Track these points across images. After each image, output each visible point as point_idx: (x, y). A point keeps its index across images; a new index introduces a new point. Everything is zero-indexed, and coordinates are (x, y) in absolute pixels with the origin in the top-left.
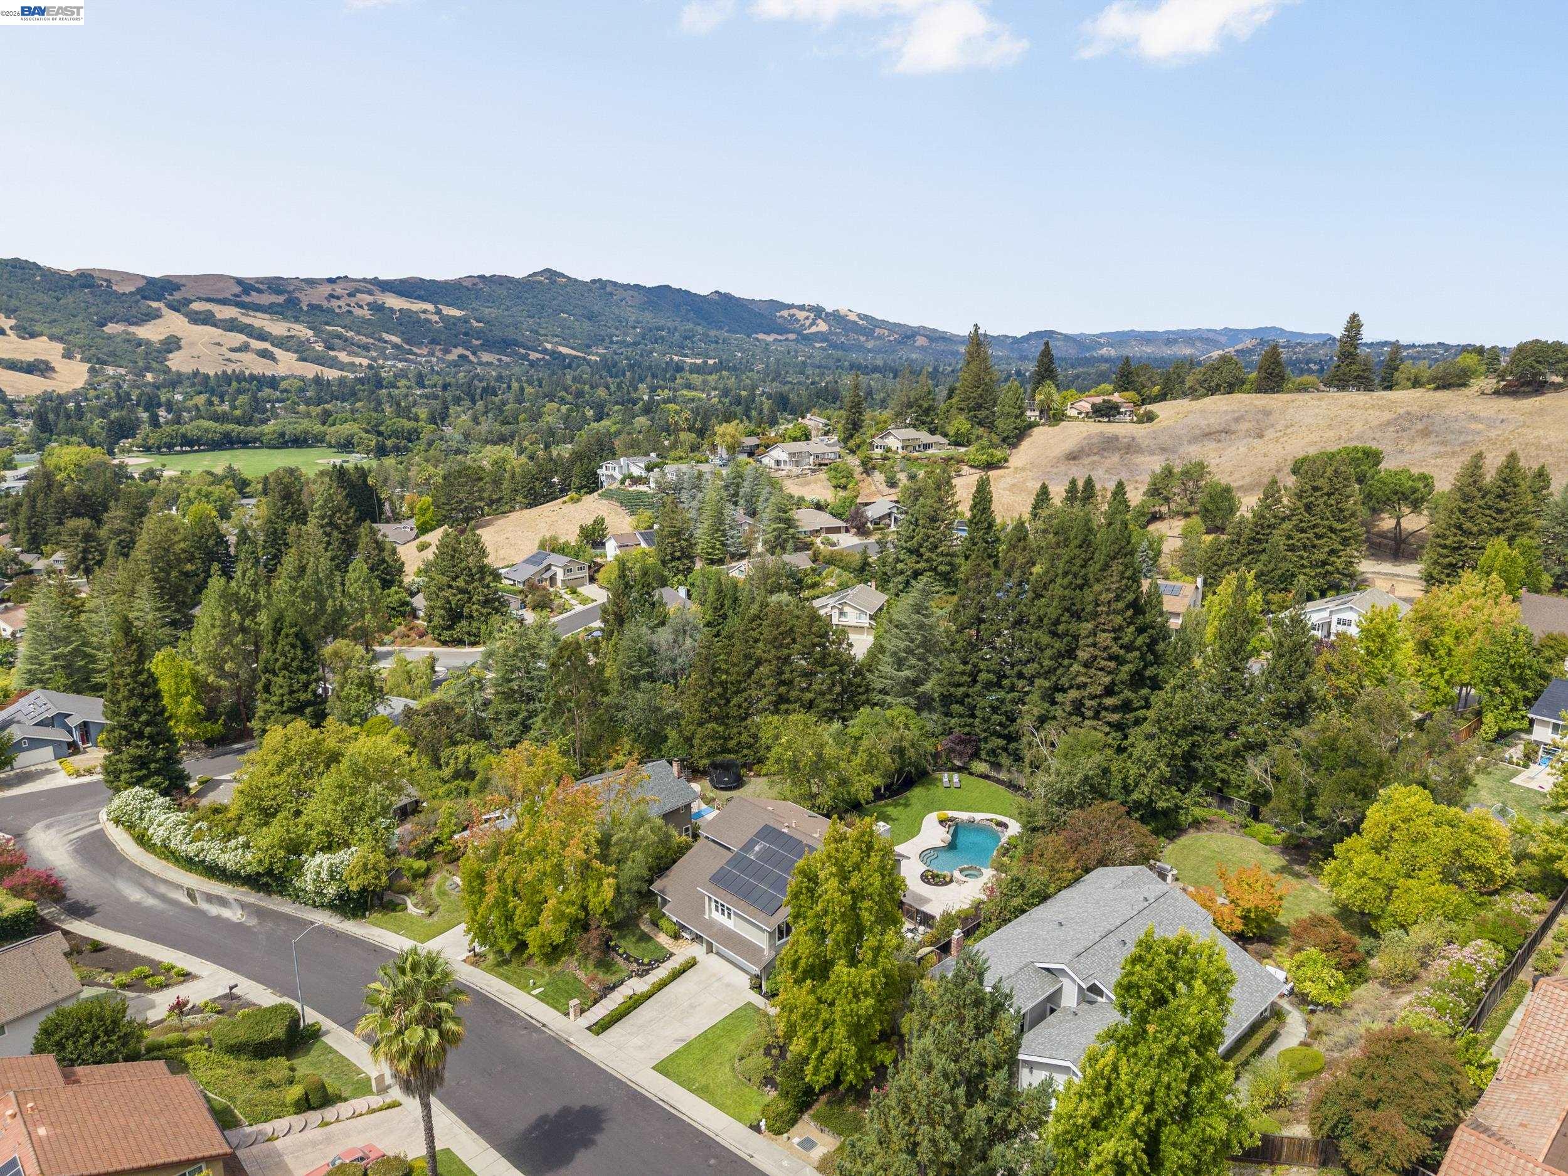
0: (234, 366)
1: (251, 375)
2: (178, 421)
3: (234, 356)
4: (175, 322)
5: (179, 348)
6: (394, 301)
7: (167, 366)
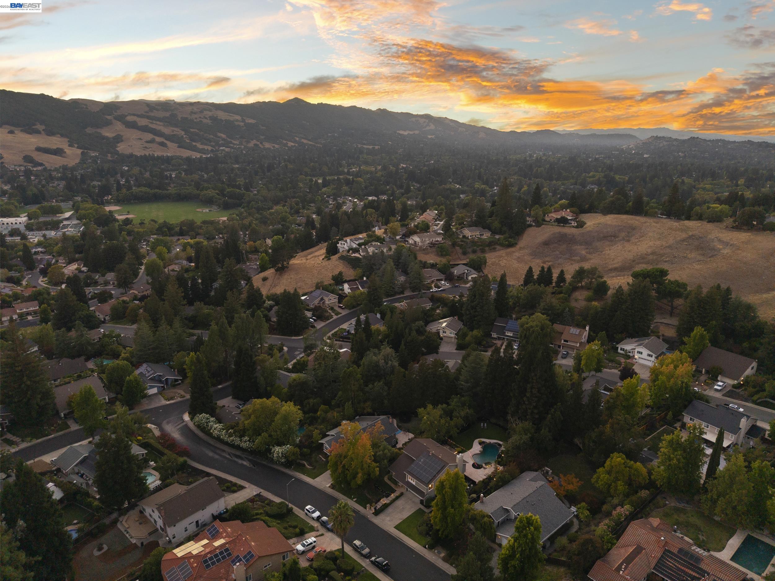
0: (149, 151)
1: (158, 156)
3: (148, 145)
4: (119, 127)
5: (122, 141)
6: (222, 115)
7: (117, 151)
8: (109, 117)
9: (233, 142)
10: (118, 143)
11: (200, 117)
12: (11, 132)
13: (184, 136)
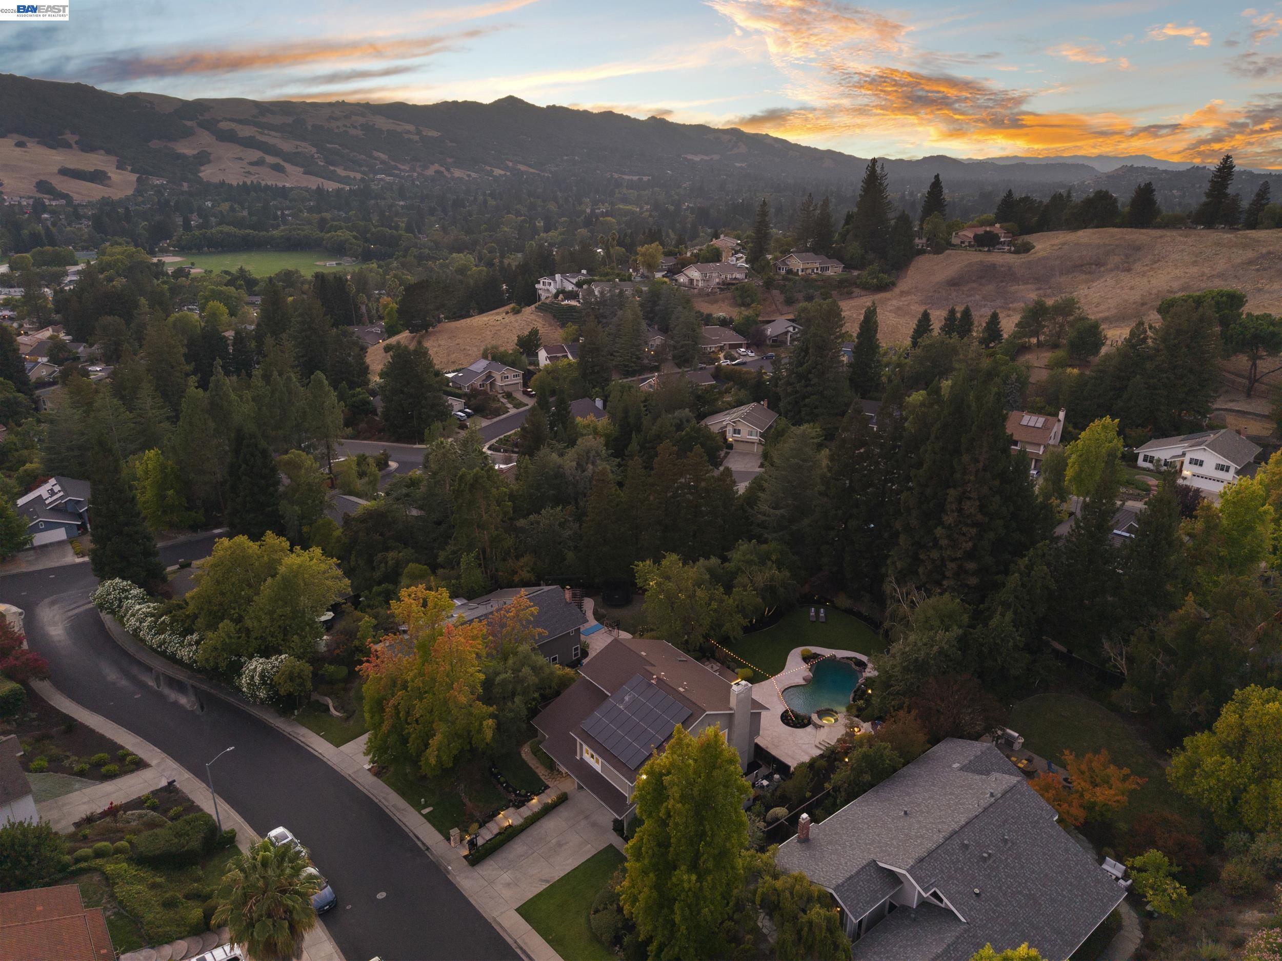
0: (253, 178)
1: (266, 186)
2: (205, 225)
3: (253, 169)
4: (205, 139)
5: (209, 162)
6: (382, 123)
7: (200, 177)
8: (189, 123)
9: (399, 166)
10: (202, 165)
11: (345, 126)
12: (20, 144)
13: (316, 156)
